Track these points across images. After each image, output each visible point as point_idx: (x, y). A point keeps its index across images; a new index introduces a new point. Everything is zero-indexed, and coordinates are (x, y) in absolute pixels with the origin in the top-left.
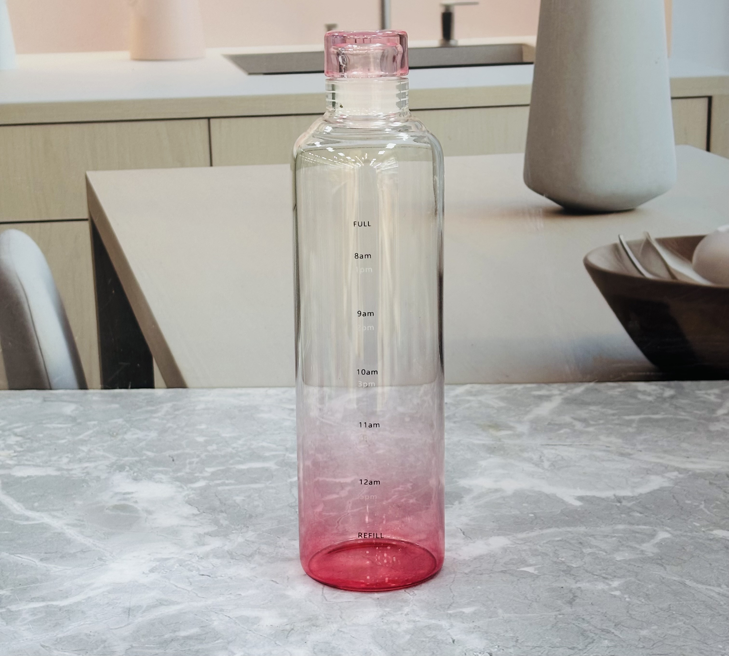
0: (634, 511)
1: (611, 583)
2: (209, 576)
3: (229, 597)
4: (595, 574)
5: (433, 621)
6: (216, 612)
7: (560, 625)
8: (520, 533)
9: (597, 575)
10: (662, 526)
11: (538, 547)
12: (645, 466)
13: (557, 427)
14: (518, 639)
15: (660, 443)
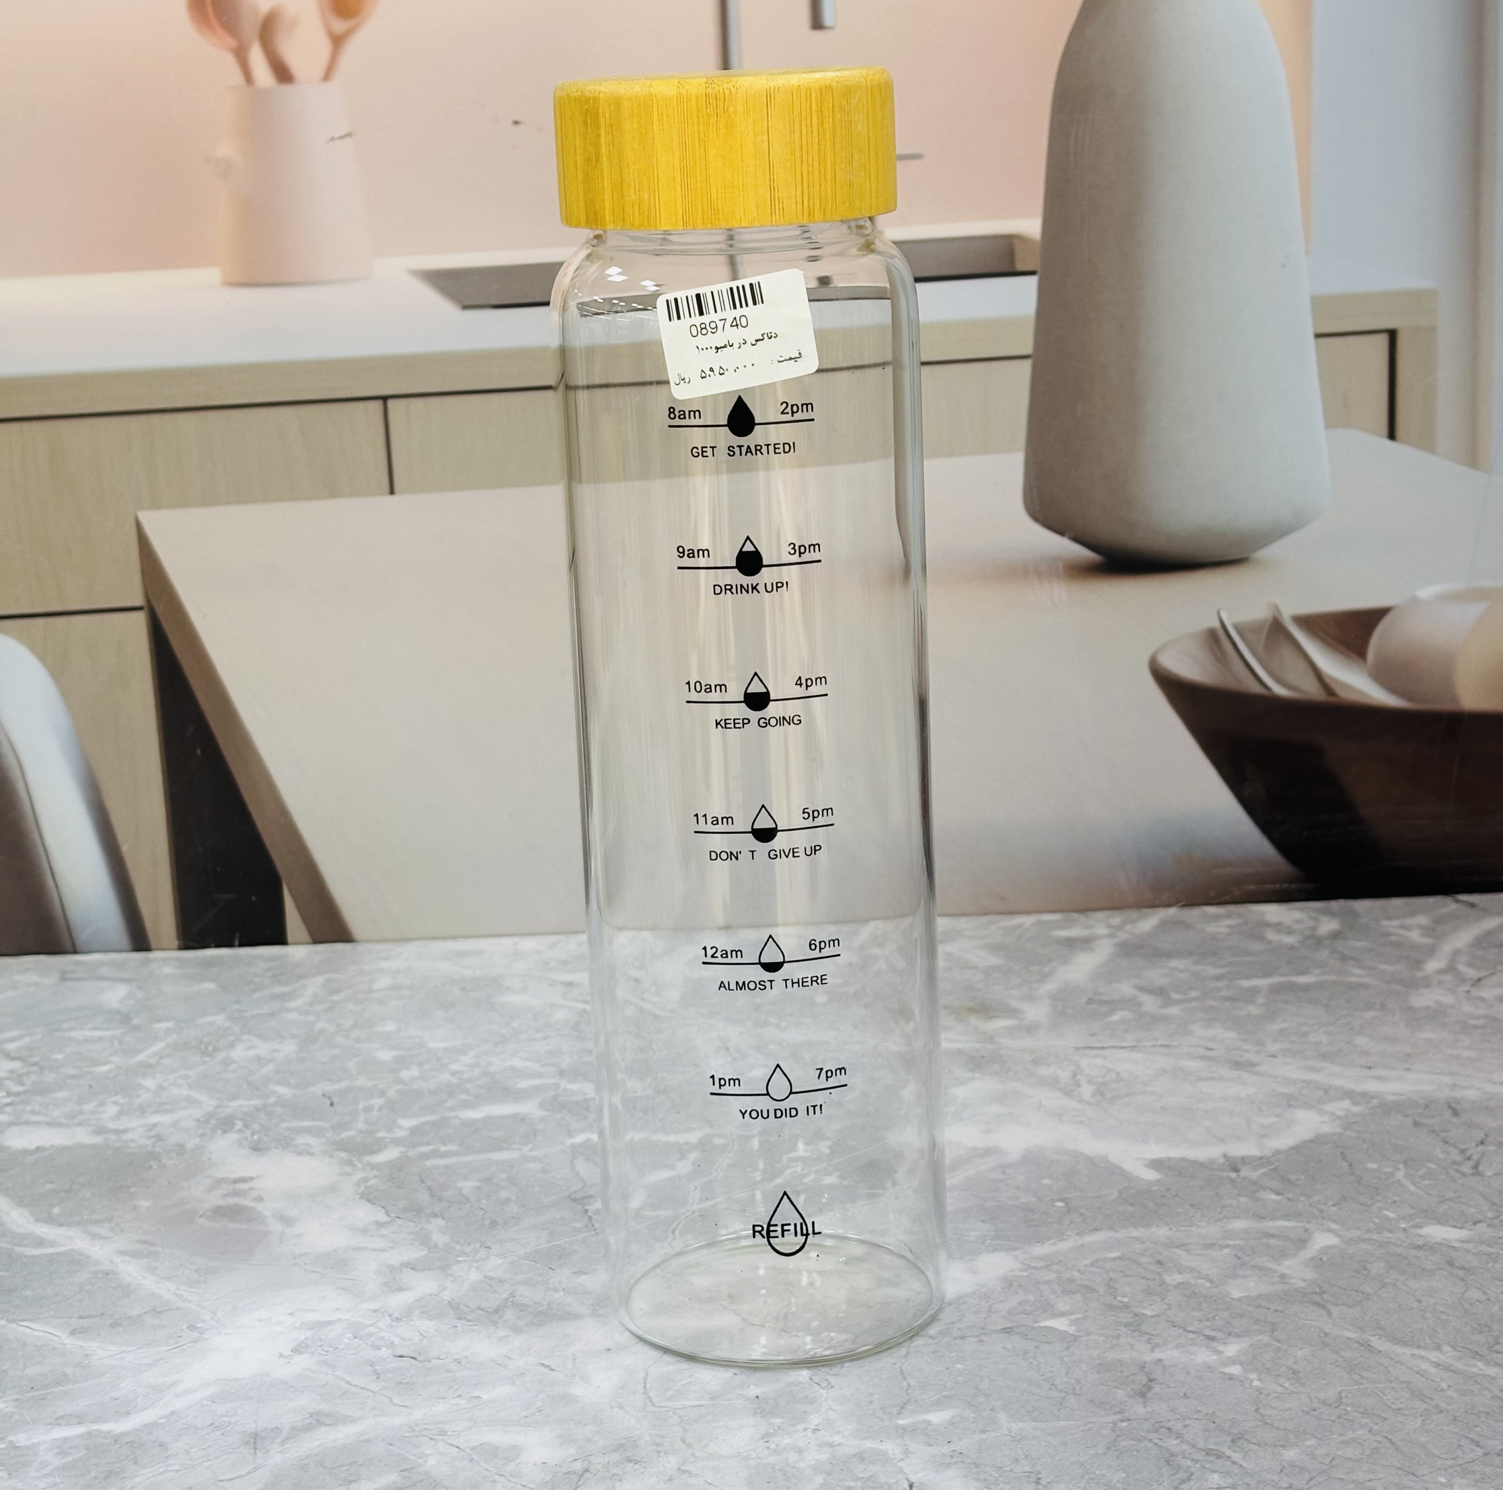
0: (1264, 1189)
1: (1221, 1348)
2: (414, 1358)
3: (457, 1404)
4: (1190, 1329)
5: (869, 1444)
6: (433, 1437)
7: (1124, 1443)
8: (1037, 1244)
9: (1194, 1332)
10: (1320, 1220)
11: (1076, 1273)
12: (1283, 1090)
13: (1105, 1009)
14: (1040, 1476)
15: (1312, 1038)
